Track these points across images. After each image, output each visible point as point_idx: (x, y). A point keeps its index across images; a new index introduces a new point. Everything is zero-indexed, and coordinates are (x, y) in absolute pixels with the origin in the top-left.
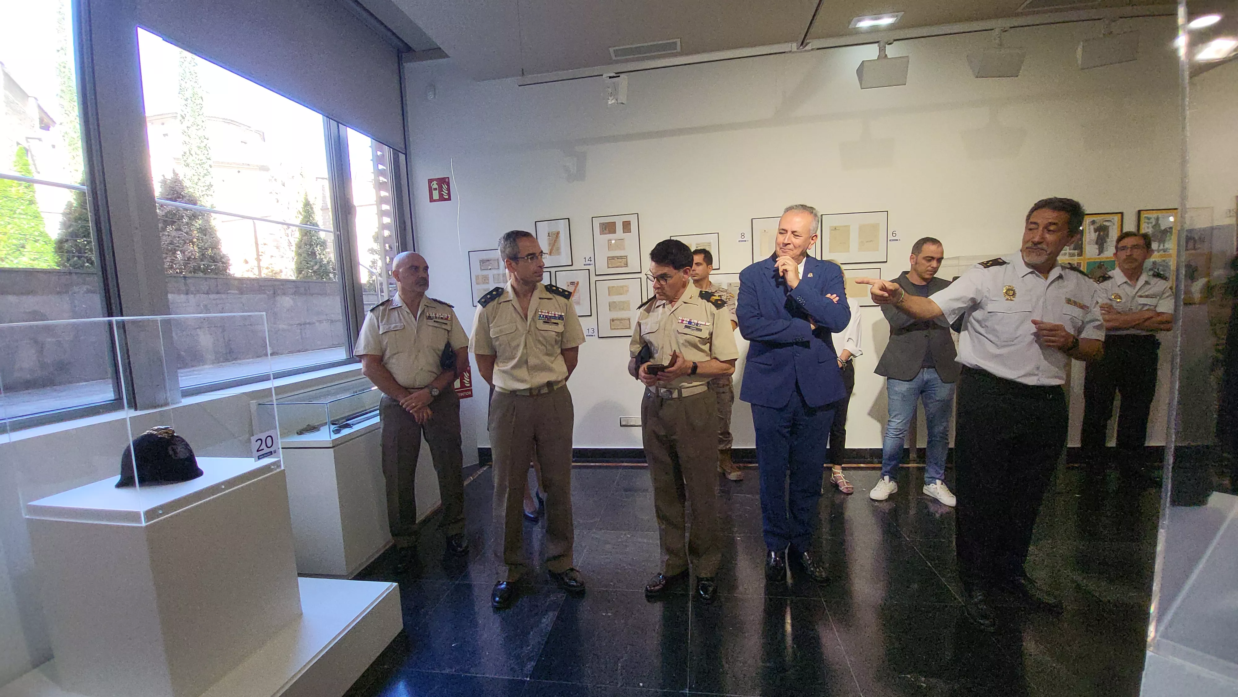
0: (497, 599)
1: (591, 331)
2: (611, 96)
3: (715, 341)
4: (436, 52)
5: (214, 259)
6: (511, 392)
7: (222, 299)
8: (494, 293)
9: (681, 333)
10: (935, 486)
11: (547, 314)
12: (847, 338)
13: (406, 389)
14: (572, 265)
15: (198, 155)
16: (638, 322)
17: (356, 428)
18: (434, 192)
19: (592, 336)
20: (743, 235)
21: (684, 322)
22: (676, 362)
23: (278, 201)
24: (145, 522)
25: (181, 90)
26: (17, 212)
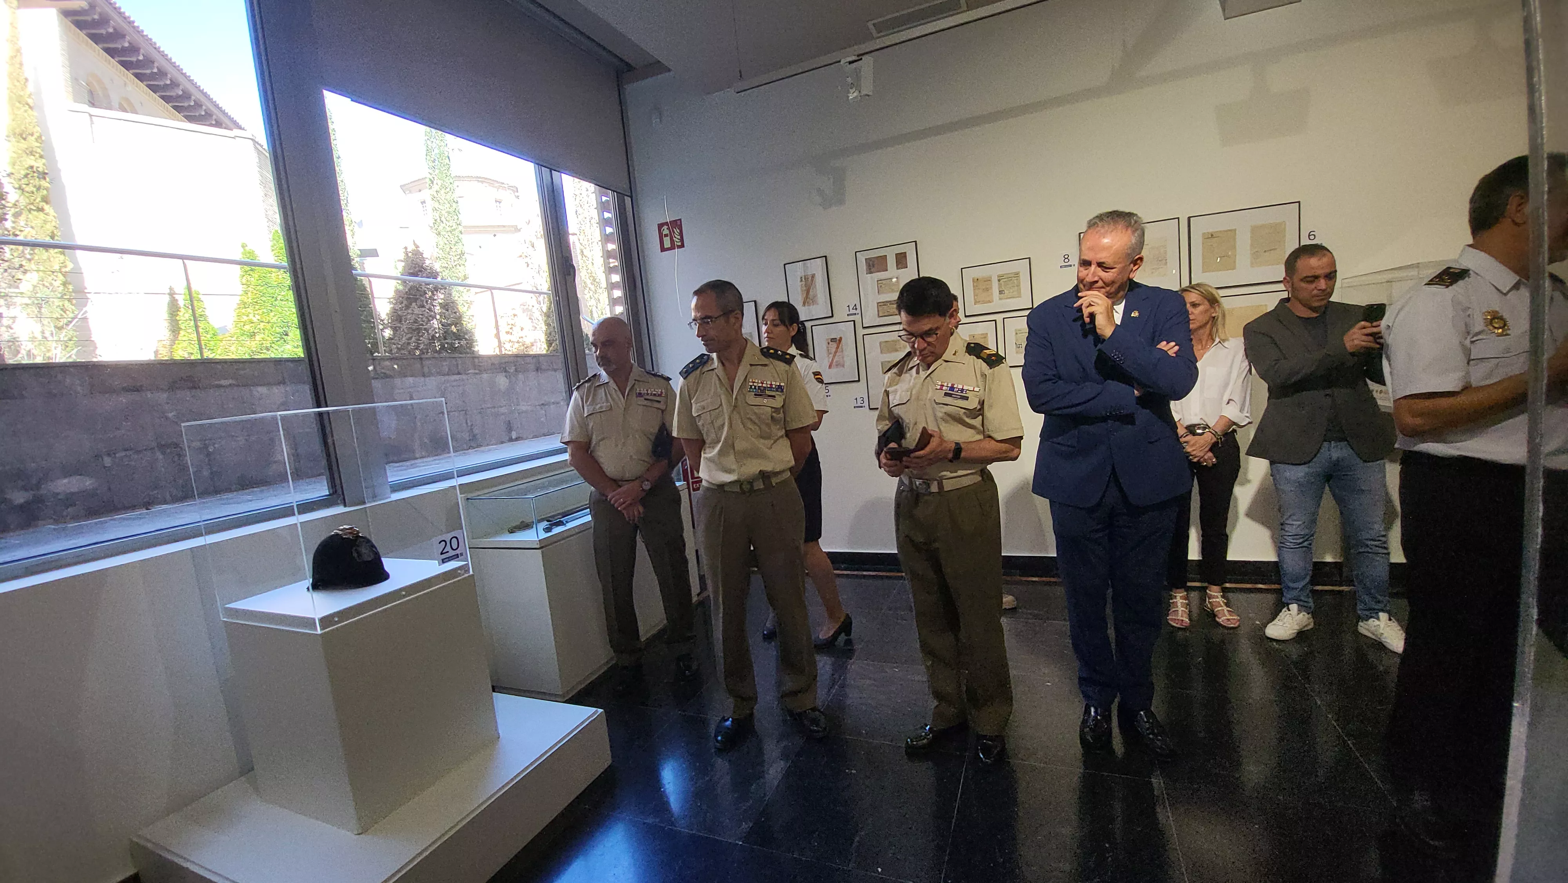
0: (719, 738)
1: (859, 401)
2: (851, 88)
3: (988, 413)
4: (656, 67)
5: (458, 336)
6: (718, 486)
7: (463, 380)
8: (698, 361)
9: (940, 404)
10: (1377, 622)
11: (760, 385)
12: (1226, 399)
13: (615, 481)
14: (832, 316)
15: (448, 221)
16: (886, 391)
17: (570, 525)
18: (664, 239)
19: (862, 407)
20: (1066, 258)
21: (944, 388)
22: (929, 443)
23: (528, 266)
24: (321, 630)
25: (428, 151)
26: (279, 299)
